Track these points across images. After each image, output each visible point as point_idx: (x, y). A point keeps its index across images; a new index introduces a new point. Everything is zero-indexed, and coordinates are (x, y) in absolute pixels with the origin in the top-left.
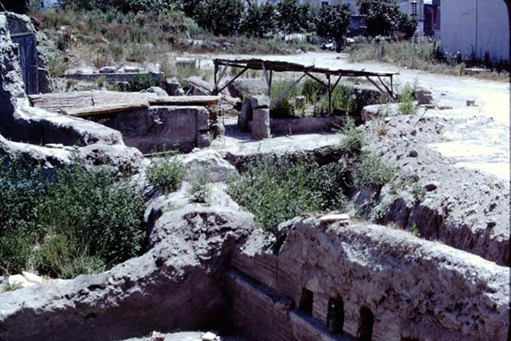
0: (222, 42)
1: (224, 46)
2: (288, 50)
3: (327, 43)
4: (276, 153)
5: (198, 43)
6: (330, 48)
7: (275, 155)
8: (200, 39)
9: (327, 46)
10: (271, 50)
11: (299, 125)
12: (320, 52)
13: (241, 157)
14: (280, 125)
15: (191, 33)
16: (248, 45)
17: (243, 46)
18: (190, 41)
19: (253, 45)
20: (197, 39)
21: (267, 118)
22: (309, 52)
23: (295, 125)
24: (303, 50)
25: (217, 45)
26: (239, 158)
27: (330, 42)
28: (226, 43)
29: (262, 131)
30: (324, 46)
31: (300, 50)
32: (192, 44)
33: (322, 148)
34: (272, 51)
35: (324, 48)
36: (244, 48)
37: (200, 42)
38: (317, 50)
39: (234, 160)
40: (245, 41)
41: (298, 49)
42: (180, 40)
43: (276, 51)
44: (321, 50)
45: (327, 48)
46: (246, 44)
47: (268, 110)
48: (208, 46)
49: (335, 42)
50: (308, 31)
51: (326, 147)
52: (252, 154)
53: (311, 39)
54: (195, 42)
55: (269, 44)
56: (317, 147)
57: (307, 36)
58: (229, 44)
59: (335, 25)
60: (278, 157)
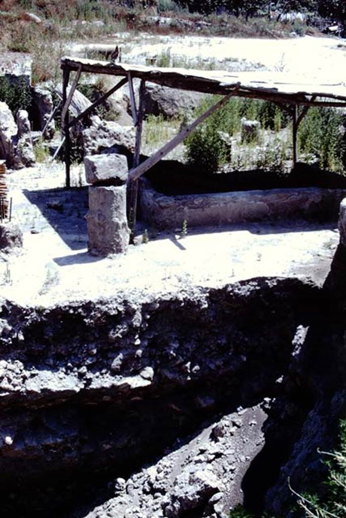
0: (195, 20)
1: (199, 25)
2: (279, 32)
3: (331, 26)
4: (130, 299)
5: (165, 22)
6: (335, 31)
7: (125, 303)
8: (168, 17)
9: (332, 28)
10: (257, 31)
11: (208, 211)
12: (320, 36)
13: (40, 311)
14: (165, 212)
15: (158, 9)
16: (228, 25)
17: (222, 26)
18: (156, 18)
19: (234, 24)
20: (165, 17)
21: (117, 208)
22: (307, 36)
23: (199, 211)
24: (299, 33)
25: (190, 23)
26: (34, 314)
27: (335, 25)
28: (200, 22)
29: (108, 237)
30: (327, 29)
31: (294, 33)
32: (158, 22)
33: (243, 283)
34: (259, 33)
35: (327, 32)
36: (223, 28)
37: (169, 20)
38: (316, 34)
39: (23, 319)
40: (226, 20)
41: (292, 31)
42: (143, 17)
43: (264, 33)
44: (321, 34)
45: (330, 31)
46: (227, 23)
47: (122, 189)
48: (178, 24)
49: (339, 24)
50: (310, 11)
51: (253, 280)
52: (67, 304)
53: (313, 20)
54: (162, 20)
55: (255, 24)
56: (233, 281)
57: (308, 16)
58: (204, 23)
59: (340, 4)
60: (135, 307)
